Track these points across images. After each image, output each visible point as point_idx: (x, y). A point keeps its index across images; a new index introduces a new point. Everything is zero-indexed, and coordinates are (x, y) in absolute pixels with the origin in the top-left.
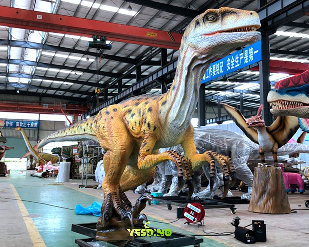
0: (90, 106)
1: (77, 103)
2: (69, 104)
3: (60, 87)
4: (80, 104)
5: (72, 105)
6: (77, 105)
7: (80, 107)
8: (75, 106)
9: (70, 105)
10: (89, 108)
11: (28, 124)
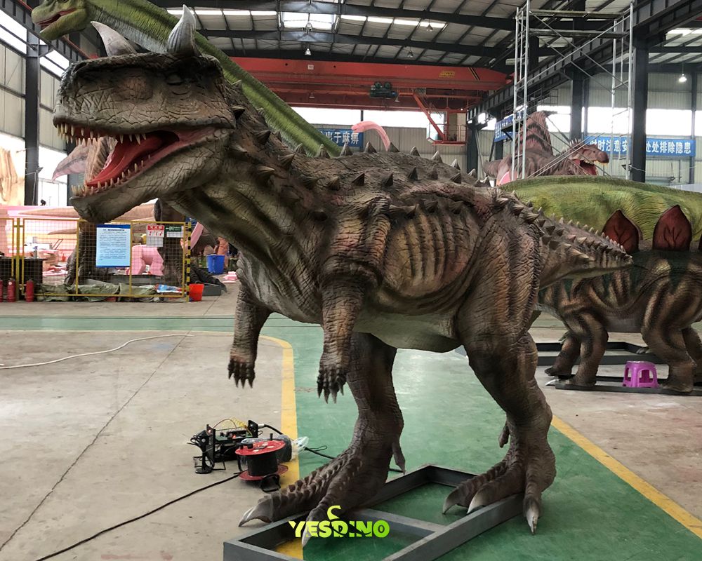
3: (410, 37)
11: (336, 135)
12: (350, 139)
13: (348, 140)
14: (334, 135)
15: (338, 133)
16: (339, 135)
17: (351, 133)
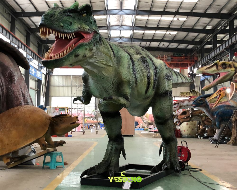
0: (197, 57)
1: (182, 55)
2: (174, 56)
3: (163, 38)
4: (186, 56)
5: (178, 58)
6: (183, 56)
7: (186, 59)
8: (180, 58)
9: (175, 58)
10: (196, 59)
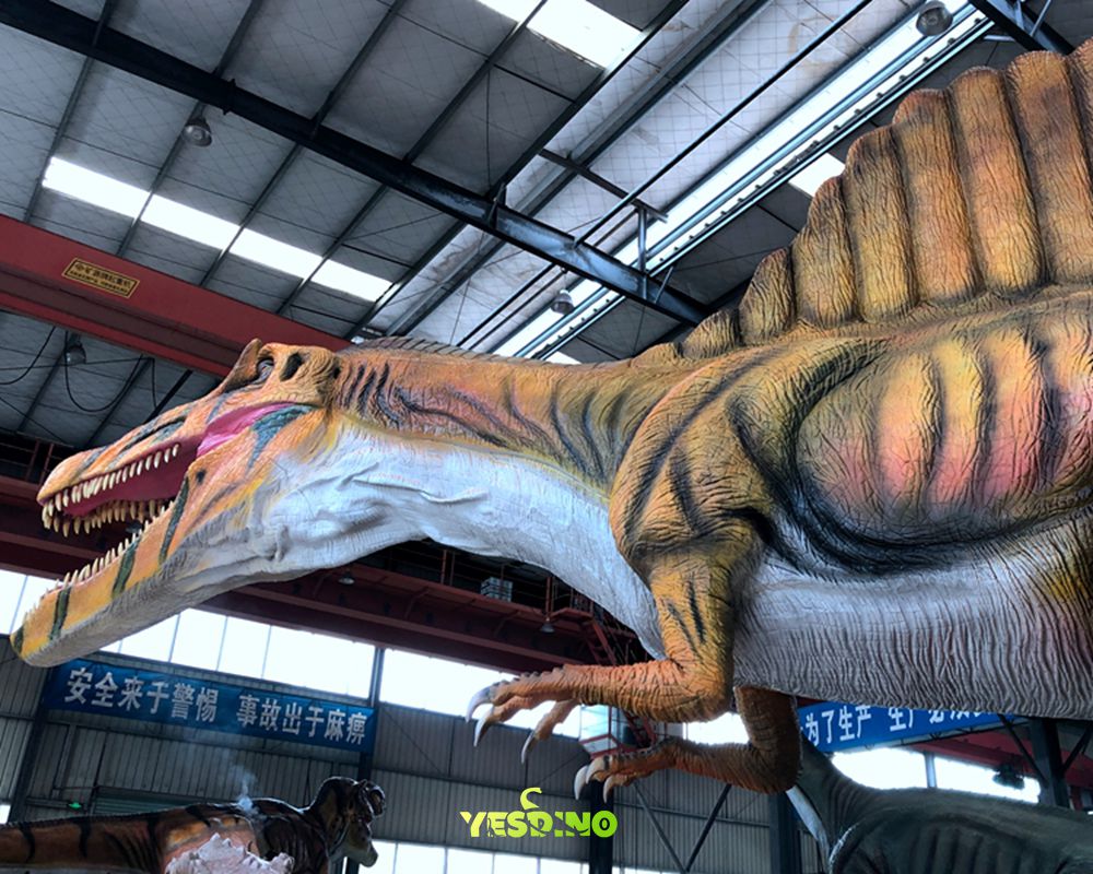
11: (312, 714)
12: (344, 728)
13: (339, 732)
14: (306, 712)
15: (318, 710)
16: (320, 715)
17: (348, 715)
